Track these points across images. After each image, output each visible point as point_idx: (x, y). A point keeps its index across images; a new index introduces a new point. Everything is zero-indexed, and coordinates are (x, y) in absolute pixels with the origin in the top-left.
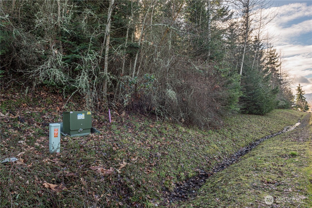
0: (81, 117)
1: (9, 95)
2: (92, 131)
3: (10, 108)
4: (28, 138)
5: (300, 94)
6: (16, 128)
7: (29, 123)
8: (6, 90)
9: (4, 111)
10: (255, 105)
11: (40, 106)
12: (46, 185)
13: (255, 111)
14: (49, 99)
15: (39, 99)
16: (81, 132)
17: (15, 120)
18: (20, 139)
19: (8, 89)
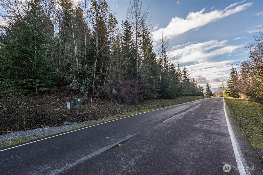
0: (79, 100)
1: (60, 93)
2: (83, 104)
3: (60, 97)
4: (63, 106)
5: (208, 88)
6: (60, 103)
7: (65, 102)
8: (59, 92)
9: (58, 98)
10: (166, 94)
11: (70, 97)
12: (63, 115)
13: (166, 97)
14: (73, 94)
15: (70, 94)
16: (79, 105)
17: (60, 101)
18: (61, 106)
19: (60, 91)
